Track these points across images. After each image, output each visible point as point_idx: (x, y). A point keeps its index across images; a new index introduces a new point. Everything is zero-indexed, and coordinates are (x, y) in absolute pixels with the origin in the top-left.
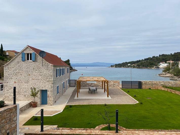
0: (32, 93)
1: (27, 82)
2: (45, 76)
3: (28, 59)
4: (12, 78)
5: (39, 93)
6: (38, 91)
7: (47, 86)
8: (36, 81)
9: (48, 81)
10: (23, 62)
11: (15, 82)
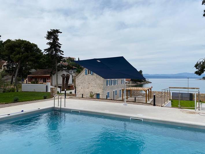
0: (91, 95)
1: (88, 88)
2: (98, 84)
3: (89, 74)
4: (80, 86)
5: (95, 95)
6: (94, 94)
7: (100, 91)
8: (93, 88)
9: (100, 88)
10: (86, 76)
11: (82, 88)
